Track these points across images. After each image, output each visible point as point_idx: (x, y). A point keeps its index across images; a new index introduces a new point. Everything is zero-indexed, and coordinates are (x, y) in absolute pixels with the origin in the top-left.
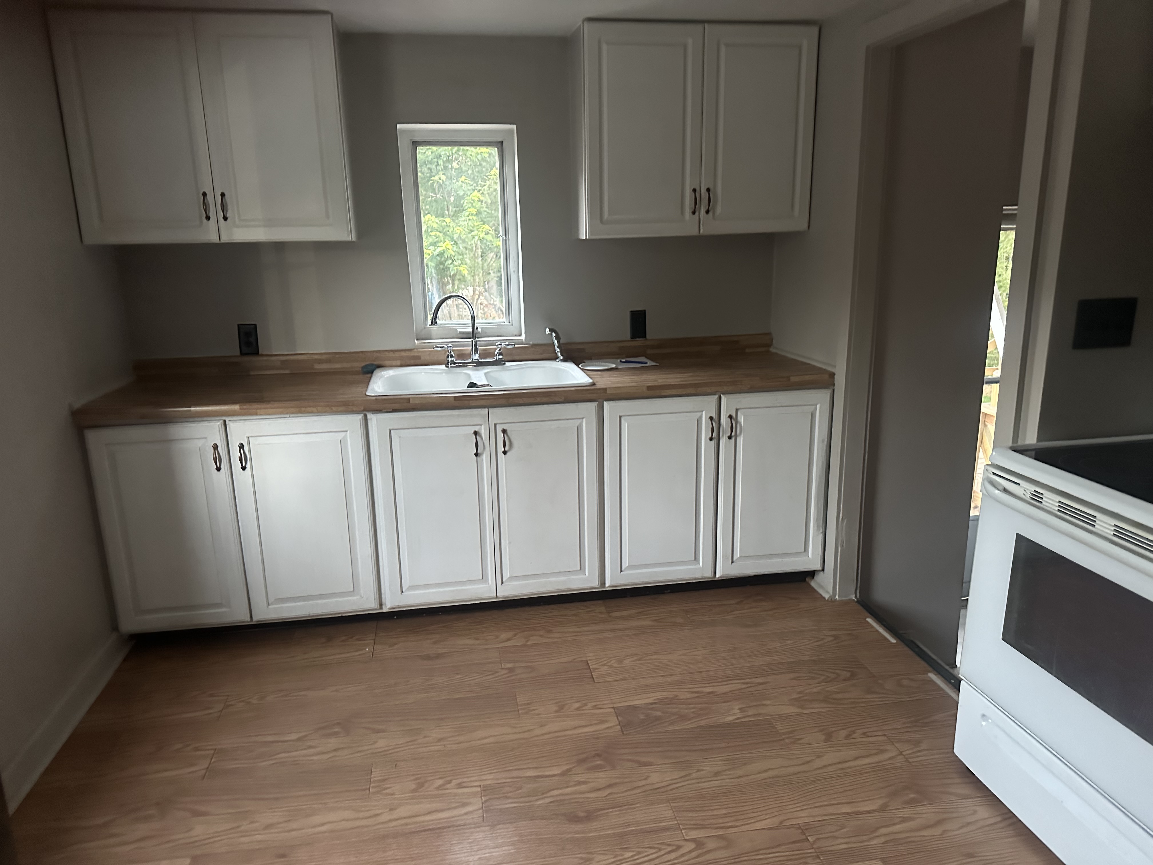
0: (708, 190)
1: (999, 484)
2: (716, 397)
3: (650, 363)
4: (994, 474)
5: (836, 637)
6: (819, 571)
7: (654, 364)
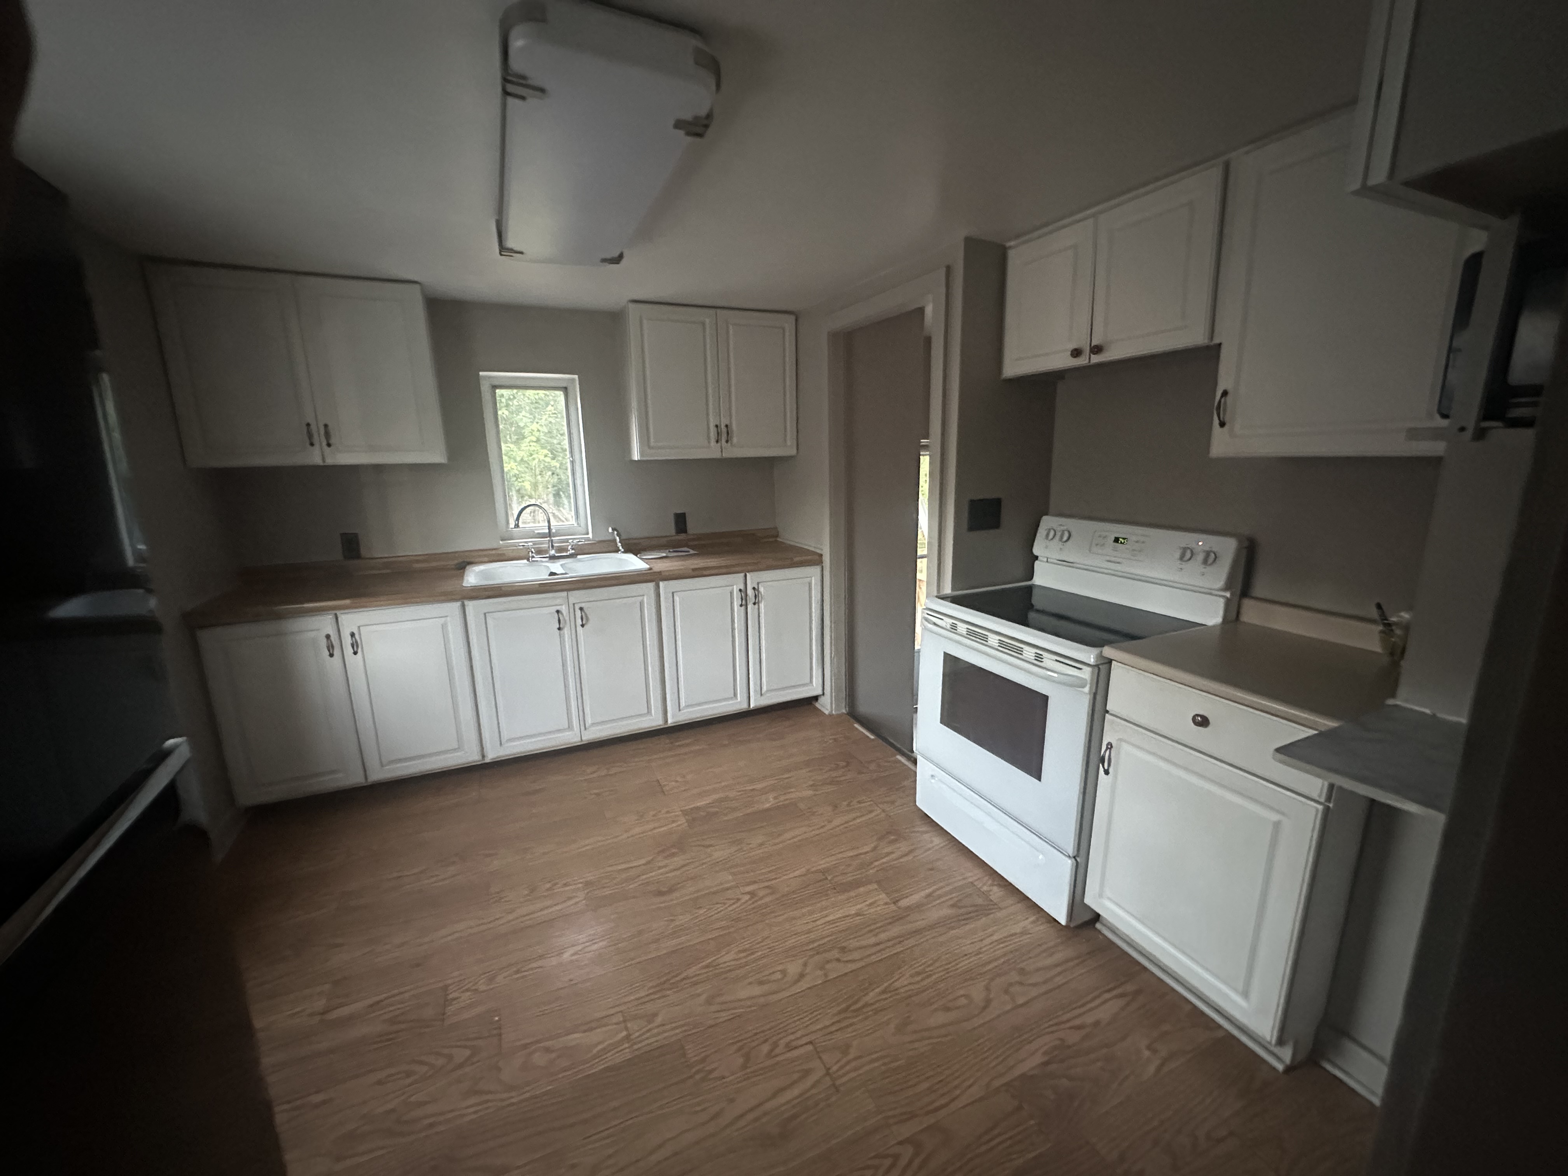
0: (727, 426)
1: (931, 620)
2: (742, 575)
3: (692, 552)
4: (928, 614)
5: (835, 740)
6: (820, 695)
7: (696, 552)
